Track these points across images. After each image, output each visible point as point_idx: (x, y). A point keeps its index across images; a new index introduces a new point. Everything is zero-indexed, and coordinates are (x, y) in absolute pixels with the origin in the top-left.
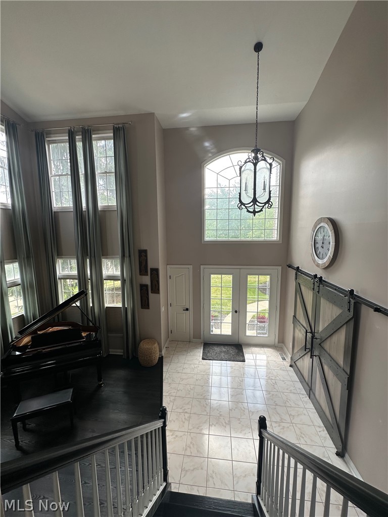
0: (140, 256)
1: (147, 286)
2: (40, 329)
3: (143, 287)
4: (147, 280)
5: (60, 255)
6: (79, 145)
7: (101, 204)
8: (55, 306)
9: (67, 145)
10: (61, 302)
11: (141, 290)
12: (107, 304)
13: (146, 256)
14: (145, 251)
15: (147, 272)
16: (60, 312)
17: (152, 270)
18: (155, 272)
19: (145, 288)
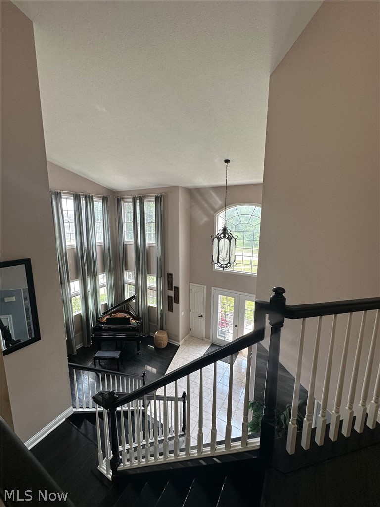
0: (168, 278)
1: (171, 297)
2: (114, 313)
3: (169, 297)
4: (171, 293)
5: (127, 269)
6: (138, 204)
7: (148, 242)
8: (123, 301)
9: (132, 204)
10: (126, 298)
11: (168, 299)
12: (149, 305)
13: (172, 278)
14: (171, 275)
15: (172, 288)
16: (125, 305)
17: (175, 287)
18: (177, 290)
19: (170, 298)
